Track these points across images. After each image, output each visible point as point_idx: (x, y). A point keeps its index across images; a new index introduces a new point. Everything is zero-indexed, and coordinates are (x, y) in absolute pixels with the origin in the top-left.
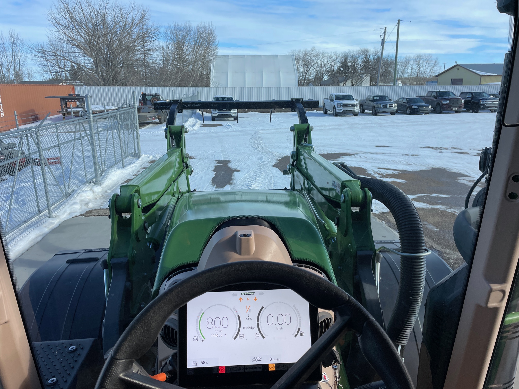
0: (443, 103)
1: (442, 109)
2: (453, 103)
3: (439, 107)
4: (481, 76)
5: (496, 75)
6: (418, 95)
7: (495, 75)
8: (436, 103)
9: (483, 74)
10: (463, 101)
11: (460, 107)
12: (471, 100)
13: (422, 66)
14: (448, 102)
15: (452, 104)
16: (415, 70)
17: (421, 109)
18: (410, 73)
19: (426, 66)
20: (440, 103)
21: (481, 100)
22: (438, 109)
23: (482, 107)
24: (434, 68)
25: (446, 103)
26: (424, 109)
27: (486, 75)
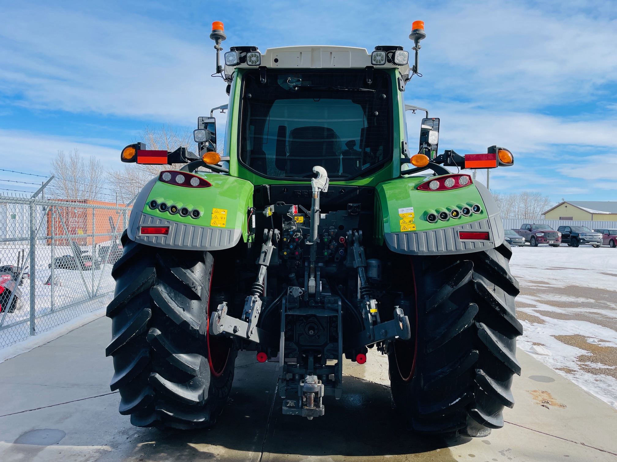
0: (538, 235)
1: (537, 242)
2: (549, 236)
3: (534, 240)
4: (592, 214)
5: (610, 214)
6: (514, 228)
7: (608, 213)
8: (530, 236)
9: (595, 212)
10: (560, 235)
11: (558, 240)
12: (570, 234)
13: (530, 204)
14: (543, 234)
15: (547, 237)
16: (522, 209)
17: (513, 241)
18: (517, 212)
19: (535, 205)
20: (535, 236)
21: (580, 234)
22: (533, 242)
23: (582, 241)
24: (545, 207)
25: (540, 235)
26: (517, 241)
27: (597, 213)
